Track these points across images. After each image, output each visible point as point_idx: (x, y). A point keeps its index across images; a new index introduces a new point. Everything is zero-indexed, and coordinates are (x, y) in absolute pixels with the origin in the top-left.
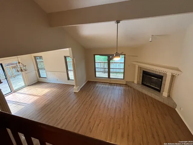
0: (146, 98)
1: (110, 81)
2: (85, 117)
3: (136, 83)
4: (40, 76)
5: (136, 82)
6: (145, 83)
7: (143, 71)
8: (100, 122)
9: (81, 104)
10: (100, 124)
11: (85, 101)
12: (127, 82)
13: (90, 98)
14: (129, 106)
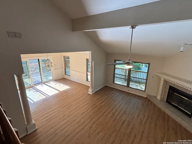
0: (168, 121)
1: (129, 91)
2: (89, 121)
3: (159, 99)
4: (65, 74)
5: (159, 97)
6: (171, 101)
7: (170, 86)
8: (102, 130)
9: (90, 107)
10: (101, 132)
11: (96, 105)
12: (148, 95)
13: (101, 103)
14: (141, 123)
